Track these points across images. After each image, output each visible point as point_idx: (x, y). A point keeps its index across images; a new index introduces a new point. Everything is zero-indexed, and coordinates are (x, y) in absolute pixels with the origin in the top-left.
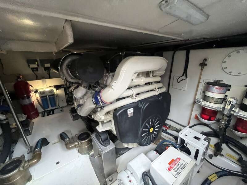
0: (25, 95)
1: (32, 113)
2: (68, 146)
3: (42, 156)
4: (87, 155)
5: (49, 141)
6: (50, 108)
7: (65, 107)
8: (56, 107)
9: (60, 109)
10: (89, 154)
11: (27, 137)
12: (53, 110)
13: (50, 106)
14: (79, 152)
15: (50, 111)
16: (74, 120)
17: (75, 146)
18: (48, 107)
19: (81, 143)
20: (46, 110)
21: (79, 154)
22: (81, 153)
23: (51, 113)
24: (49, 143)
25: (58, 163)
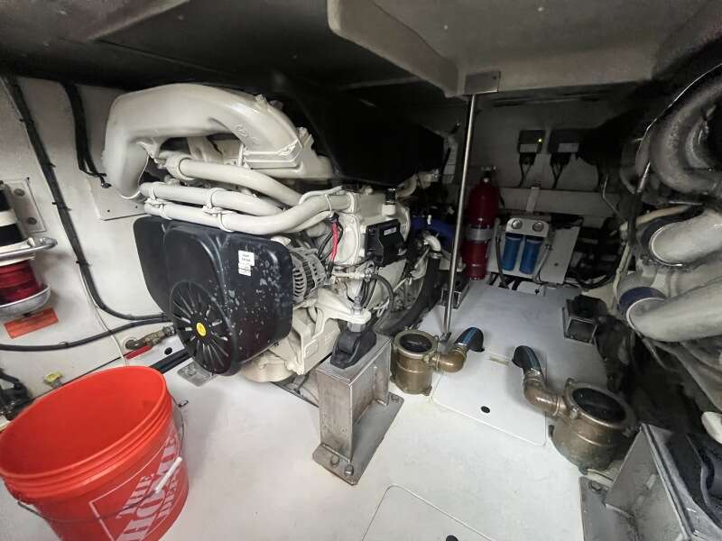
0: (481, 220)
1: (474, 265)
2: (533, 391)
5: (484, 345)
6: (516, 272)
7: (557, 285)
8: (529, 276)
9: (537, 287)
10: (584, 469)
11: (453, 310)
12: (518, 280)
13: (517, 266)
14: (551, 433)
17: (553, 408)
18: (511, 268)
19: (579, 417)
20: (505, 272)
21: (549, 440)
22: (557, 444)
23: (511, 285)
24: (483, 350)
25: (486, 410)
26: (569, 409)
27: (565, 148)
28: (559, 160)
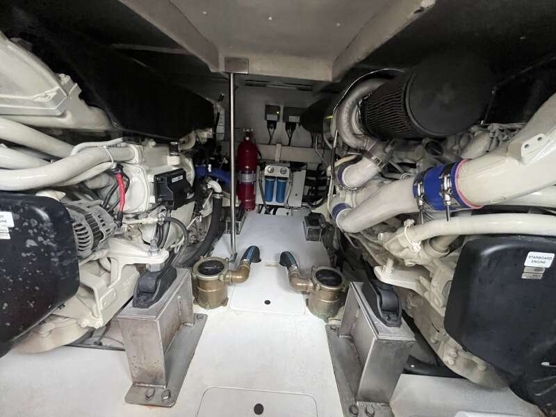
0: (247, 167)
1: (246, 201)
2: (294, 280)
3: (250, 274)
4: (322, 320)
5: (261, 257)
6: (274, 203)
7: (298, 208)
8: (282, 204)
9: (287, 210)
10: (326, 320)
11: (236, 236)
12: (276, 208)
13: (274, 198)
14: (307, 304)
15: (271, 207)
16: (308, 240)
17: (307, 287)
18: (271, 200)
19: (321, 289)
20: (267, 203)
21: (307, 309)
22: (312, 310)
23: (272, 212)
24: (260, 260)
25: (268, 302)
26: (315, 285)
27: (293, 119)
28: (290, 126)
